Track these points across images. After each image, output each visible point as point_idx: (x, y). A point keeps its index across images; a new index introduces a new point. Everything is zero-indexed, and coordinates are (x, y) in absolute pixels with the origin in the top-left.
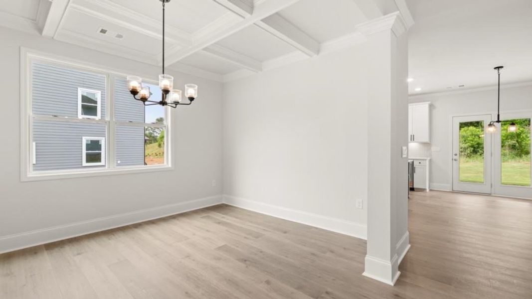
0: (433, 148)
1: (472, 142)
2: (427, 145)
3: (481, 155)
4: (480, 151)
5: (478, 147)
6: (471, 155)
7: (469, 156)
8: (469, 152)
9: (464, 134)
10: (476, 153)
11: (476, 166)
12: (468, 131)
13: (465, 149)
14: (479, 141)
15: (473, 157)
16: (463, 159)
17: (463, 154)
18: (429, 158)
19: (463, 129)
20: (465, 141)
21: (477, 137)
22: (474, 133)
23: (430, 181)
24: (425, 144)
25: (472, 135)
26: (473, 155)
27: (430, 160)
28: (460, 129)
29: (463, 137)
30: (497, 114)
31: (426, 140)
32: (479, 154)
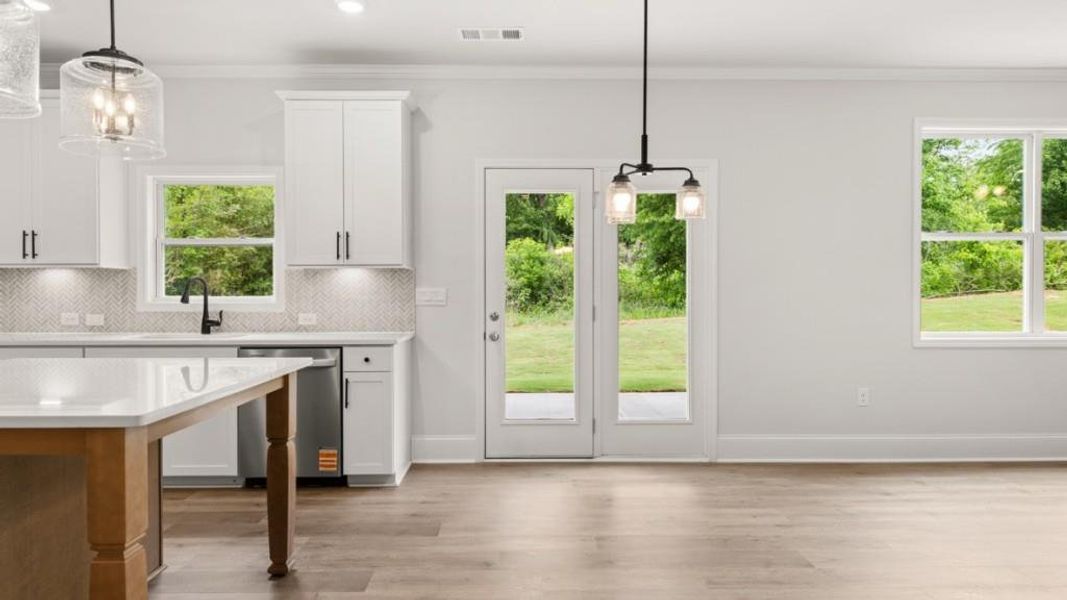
0: (423, 293)
1: (528, 276)
2: (400, 277)
3: (544, 305)
4: (543, 296)
5: (540, 288)
6: (526, 307)
7: (523, 309)
8: (523, 298)
9: (515, 255)
10: (536, 301)
11: (538, 335)
12: (521, 250)
13: (517, 291)
14: (542, 273)
15: (531, 310)
16: (512, 317)
17: (512, 303)
18: (408, 335)
19: (512, 243)
20: (516, 272)
21: (537, 262)
22: (532, 254)
23: (414, 427)
24: (393, 273)
25: (529, 258)
26: (530, 306)
27: (413, 343)
28: (507, 244)
29: (513, 262)
30: (642, 133)
31: (398, 258)
32: (540, 302)
